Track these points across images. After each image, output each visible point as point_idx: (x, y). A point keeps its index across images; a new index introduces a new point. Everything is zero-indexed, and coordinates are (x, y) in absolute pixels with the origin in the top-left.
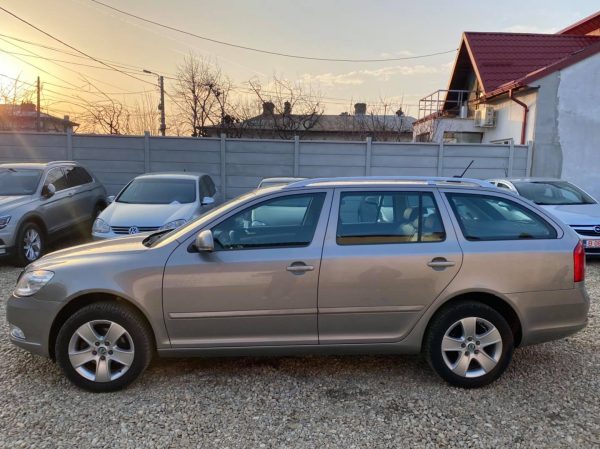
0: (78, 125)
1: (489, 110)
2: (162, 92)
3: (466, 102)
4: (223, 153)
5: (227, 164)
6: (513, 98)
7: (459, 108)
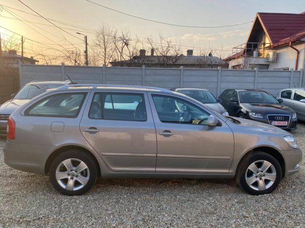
0: (38, 61)
1: (274, 53)
2: (86, 44)
3: (256, 49)
4: (144, 76)
5: (145, 81)
6: (291, 47)
7: (253, 52)
